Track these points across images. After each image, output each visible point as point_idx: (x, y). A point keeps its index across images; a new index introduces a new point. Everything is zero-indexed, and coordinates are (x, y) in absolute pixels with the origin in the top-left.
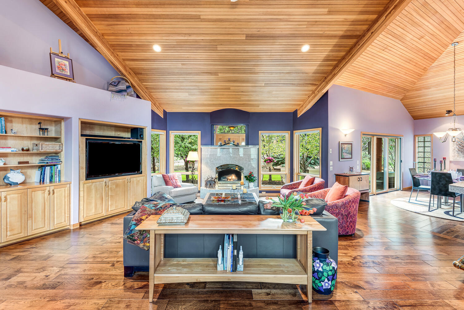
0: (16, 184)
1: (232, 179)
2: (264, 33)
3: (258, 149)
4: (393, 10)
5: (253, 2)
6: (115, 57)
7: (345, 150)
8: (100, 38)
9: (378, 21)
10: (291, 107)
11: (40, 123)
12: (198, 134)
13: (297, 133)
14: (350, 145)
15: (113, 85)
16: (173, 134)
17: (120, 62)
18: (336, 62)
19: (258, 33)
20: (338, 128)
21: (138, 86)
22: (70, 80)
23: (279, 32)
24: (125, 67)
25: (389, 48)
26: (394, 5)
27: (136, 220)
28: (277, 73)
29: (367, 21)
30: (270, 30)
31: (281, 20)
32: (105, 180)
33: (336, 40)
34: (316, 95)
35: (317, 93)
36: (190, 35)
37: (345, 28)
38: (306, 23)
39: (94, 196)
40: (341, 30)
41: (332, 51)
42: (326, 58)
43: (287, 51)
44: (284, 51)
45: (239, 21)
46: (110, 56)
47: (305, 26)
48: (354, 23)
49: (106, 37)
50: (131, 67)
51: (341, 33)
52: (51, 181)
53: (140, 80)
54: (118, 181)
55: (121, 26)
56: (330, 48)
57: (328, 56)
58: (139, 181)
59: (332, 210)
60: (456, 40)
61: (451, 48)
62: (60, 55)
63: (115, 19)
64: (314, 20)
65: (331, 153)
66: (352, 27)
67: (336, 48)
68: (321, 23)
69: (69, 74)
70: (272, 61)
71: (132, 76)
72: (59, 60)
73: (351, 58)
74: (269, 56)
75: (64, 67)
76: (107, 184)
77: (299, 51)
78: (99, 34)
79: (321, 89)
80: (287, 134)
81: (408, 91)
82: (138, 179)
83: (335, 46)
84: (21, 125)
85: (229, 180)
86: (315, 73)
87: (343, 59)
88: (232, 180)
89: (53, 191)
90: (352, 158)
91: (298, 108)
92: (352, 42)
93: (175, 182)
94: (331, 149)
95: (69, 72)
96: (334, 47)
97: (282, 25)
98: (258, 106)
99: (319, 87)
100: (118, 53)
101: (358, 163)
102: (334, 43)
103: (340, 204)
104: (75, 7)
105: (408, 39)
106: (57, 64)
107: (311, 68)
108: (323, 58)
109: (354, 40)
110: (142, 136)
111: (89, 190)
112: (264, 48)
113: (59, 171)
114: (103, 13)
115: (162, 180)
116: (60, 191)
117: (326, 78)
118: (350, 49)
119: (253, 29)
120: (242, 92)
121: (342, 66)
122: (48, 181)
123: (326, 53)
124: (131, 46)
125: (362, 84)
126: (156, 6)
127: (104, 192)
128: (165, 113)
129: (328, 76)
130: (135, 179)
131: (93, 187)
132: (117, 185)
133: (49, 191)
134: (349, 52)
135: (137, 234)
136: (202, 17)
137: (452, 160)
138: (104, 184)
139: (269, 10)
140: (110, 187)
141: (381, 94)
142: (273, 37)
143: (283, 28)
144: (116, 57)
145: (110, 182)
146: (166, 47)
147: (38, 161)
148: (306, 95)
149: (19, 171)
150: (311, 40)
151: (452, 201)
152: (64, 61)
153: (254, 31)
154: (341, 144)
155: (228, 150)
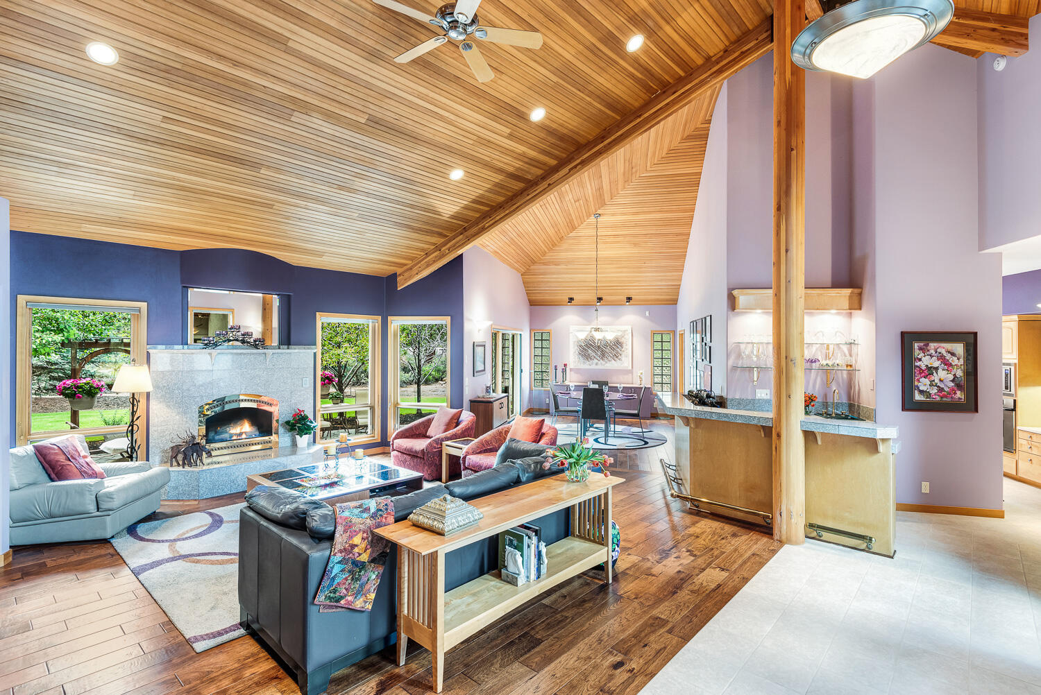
2: (405, 126)
4: (580, 166)
5: (413, 70)
7: (478, 356)
9: (558, 171)
10: (386, 267)
13: (395, 322)
14: (483, 348)
18: (487, 209)
19: (395, 122)
20: (472, 318)
23: (431, 136)
25: (547, 205)
26: (581, 158)
27: (341, 551)
28: (391, 201)
29: (545, 164)
30: (417, 125)
31: (442, 118)
33: (501, 177)
34: (443, 256)
35: (447, 251)
36: (235, 65)
37: (518, 164)
38: (475, 138)
40: (511, 164)
41: (489, 191)
42: (477, 199)
43: (426, 169)
44: (422, 168)
45: (368, 86)
47: (471, 142)
48: (533, 162)
51: (511, 169)
56: (489, 186)
57: (482, 196)
60: (599, 211)
61: (592, 219)
64: (487, 137)
66: (527, 166)
67: (497, 189)
68: (493, 146)
70: (395, 177)
73: (514, 210)
74: (393, 168)
77: (445, 176)
79: (454, 246)
81: (534, 262)
83: (497, 185)
86: (453, 217)
87: (501, 207)
88: (244, 436)
90: (484, 370)
91: (399, 271)
92: (519, 185)
96: (495, 186)
97: (439, 126)
99: (450, 241)
102: (497, 181)
105: (567, 199)
107: (448, 208)
108: (474, 197)
109: (522, 185)
112: (392, 150)
115: (35, 464)
117: (465, 229)
118: (514, 195)
119: (389, 112)
121: (498, 218)
123: (481, 192)
129: (469, 228)
134: (512, 200)
135: (344, 584)
137: (572, 367)
139: (432, 94)
141: (507, 264)
142: (415, 139)
143: (438, 130)
148: (423, 250)
150: (469, 166)
151: (603, 426)
153: (389, 117)
154: (476, 346)
155: (236, 357)
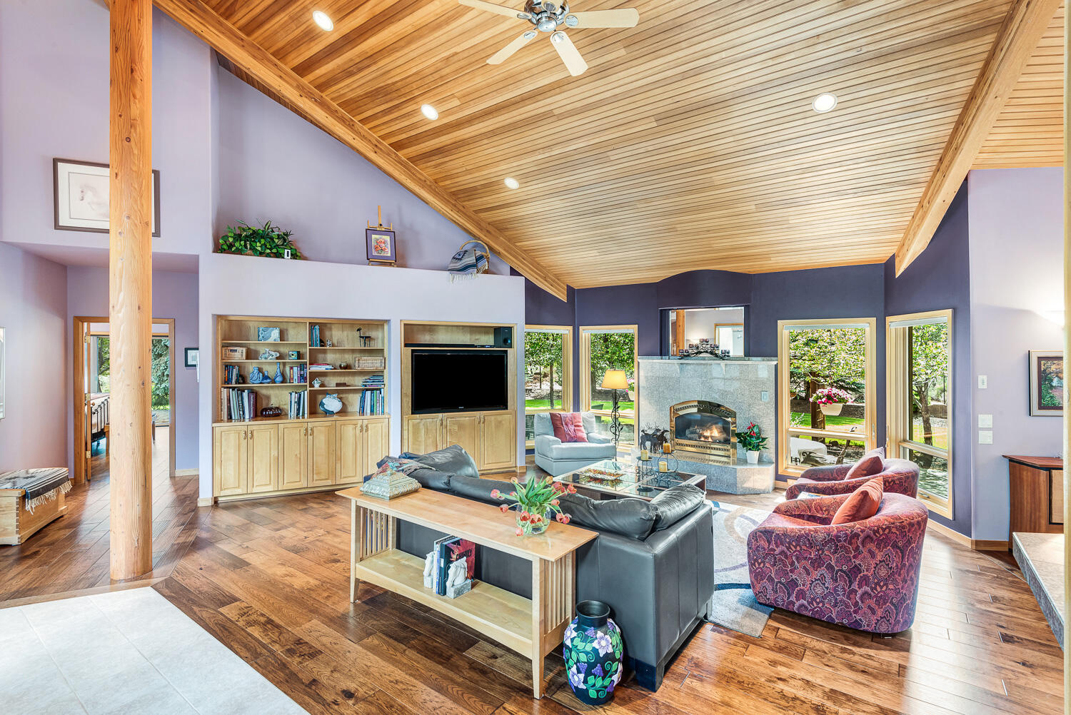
0: (332, 413)
1: (712, 437)
3: (776, 365)
6: (459, 211)
8: (432, 188)
11: (359, 330)
12: (632, 329)
13: (896, 324)
15: (457, 259)
16: (587, 333)
17: (469, 218)
18: (956, 111)
20: (1027, 308)
21: (507, 251)
22: (390, 264)
24: (478, 224)
28: (774, 176)
32: (440, 415)
37: (925, 19)
39: (423, 439)
41: (918, 87)
43: (774, 122)
44: (766, 125)
46: (450, 212)
49: (441, 184)
50: (489, 220)
51: (921, 35)
52: (372, 412)
53: (509, 240)
54: (462, 419)
55: (452, 163)
57: (915, 102)
58: (500, 422)
59: (798, 548)
62: (378, 229)
63: (440, 156)
65: (985, 387)
69: (389, 255)
70: (746, 152)
71: (494, 236)
72: (377, 236)
73: (986, 93)
75: (384, 245)
76: (444, 423)
78: (430, 182)
79: (933, 193)
80: (867, 326)
82: (499, 418)
84: (341, 332)
85: (702, 439)
87: (972, 98)
88: (712, 440)
89: (367, 426)
91: (895, 250)
92: (979, 44)
93: (572, 430)
94: (985, 377)
95: (390, 252)
98: (765, 256)
99: (930, 187)
100: (464, 203)
103: (820, 536)
104: (389, 155)
106: (374, 243)
110: (509, 341)
111: (416, 429)
113: (383, 398)
114: (424, 151)
115: (549, 424)
116: (375, 427)
117: (941, 160)
118: (985, 66)
120: (708, 231)
122: (369, 411)
123: (904, 98)
124: (475, 188)
126: (481, 119)
127: (440, 436)
128: (571, 291)
130: (493, 418)
131: (421, 426)
132: (461, 426)
133: (362, 426)
136: (556, 112)
138: (439, 423)
140: (448, 428)
144: (461, 211)
145: (449, 420)
146: (524, 178)
147: (361, 383)
148: (902, 213)
149: (335, 395)
152: (383, 237)
154: (1040, 359)
155: (697, 367)
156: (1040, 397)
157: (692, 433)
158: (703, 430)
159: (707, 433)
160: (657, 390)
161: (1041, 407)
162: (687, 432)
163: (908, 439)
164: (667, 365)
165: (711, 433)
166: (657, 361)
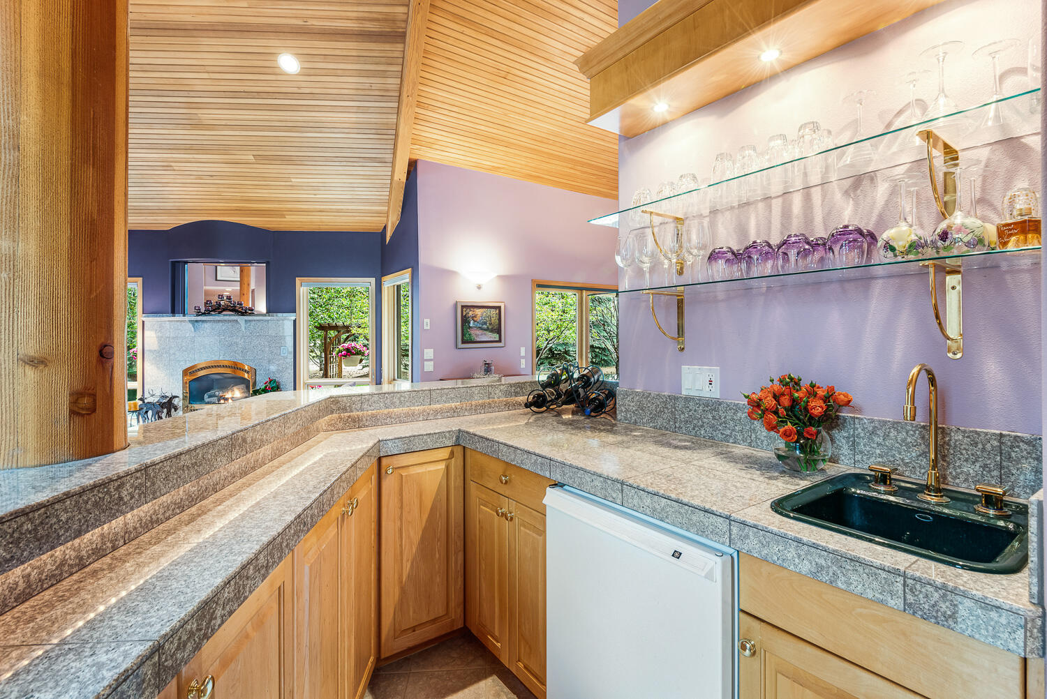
3: (295, 321)
7: (475, 321)
14: (494, 312)
18: (394, 105)
20: (454, 270)
37: (350, 11)
47: (245, 4)
57: (363, 87)
65: (429, 328)
66: (367, 9)
90: (500, 341)
94: (428, 321)
101: (523, 353)
107: (343, 118)
125: (519, 166)
154: (463, 307)
155: (215, 325)
156: (463, 335)
157: (210, 397)
158: (223, 392)
159: (228, 395)
160: (166, 353)
161: (463, 342)
162: (206, 396)
163: (396, 378)
164: (178, 323)
165: (233, 395)
166: (167, 320)
